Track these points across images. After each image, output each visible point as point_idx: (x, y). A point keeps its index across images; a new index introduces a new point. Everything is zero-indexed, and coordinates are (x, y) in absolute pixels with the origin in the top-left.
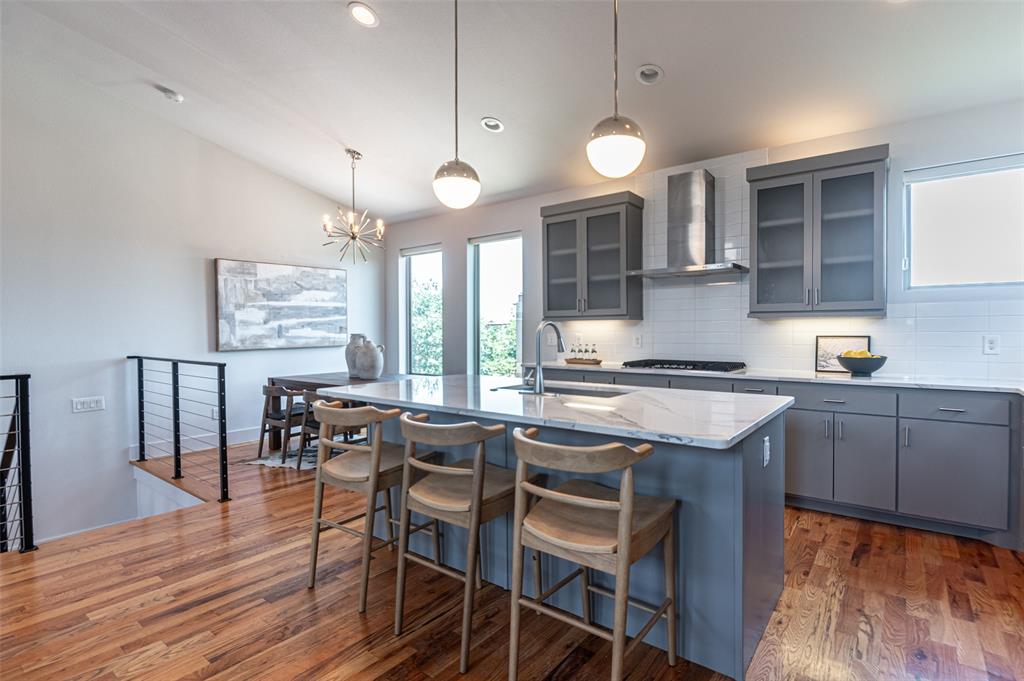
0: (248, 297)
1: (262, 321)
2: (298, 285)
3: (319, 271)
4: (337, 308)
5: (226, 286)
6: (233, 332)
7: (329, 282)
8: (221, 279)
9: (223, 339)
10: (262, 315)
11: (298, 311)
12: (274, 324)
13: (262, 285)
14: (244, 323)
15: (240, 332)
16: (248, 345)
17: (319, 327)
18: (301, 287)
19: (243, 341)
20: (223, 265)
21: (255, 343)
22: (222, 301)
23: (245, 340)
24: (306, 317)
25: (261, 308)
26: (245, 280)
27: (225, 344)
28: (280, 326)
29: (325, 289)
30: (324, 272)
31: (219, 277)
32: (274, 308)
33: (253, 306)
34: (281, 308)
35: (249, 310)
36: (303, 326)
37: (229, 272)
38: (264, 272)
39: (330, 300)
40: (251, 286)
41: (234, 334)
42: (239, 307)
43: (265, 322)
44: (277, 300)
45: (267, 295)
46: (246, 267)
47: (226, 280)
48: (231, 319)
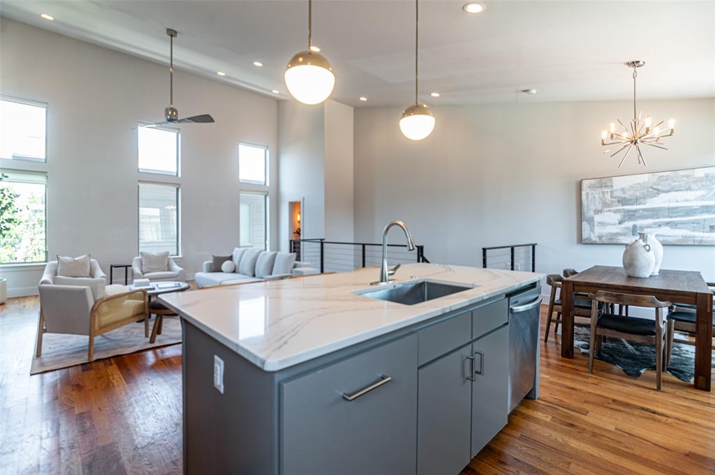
0: (605, 204)
1: (617, 222)
2: (654, 189)
3: (681, 173)
4: (707, 207)
5: (587, 198)
6: (592, 230)
7: (695, 182)
8: (584, 193)
9: (585, 235)
10: (618, 217)
11: (654, 213)
12: (629, 224)
13: (617, 194)
14: (601, 224)
15: (598, 230)
16: (604, 240)
17: (679, 226)
18: (658, 190)
19: (600, 237)
20: (585, 183)
21: (611, 239)
22: (585, 209)
23: (603, 236)
24: (664, 217)
25: (616, 211)
26: (603, 192)
27: (586, 239)
28: (635, 226)
29: (689, 189)
30: (687, 172)
31: (583, 192)
32: (629, 211)
33: (609, 211)
34: (636, 211)
35: (605, 214)
36: (660, 226)
37: (590, 188)
38: (618, 183)
39: (696, 200)
40: (608, 196)
41: (593, 232)
42: (597, 212)
43: (620, 223)
44: (632, 205)
45: (623, 201)
46: (603, 181)
47: (587, 194)
48: (591, 221)
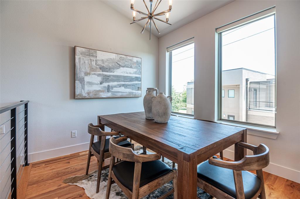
0: (92, 69)
1: (99, 83)
2: (118, 64)
3: (129, 58)
4: (136, 77)
5: (80, 62)
6: (83, 88)
7: (133, 64)
8: (77, 57)
9: (78, 92)
10: (99, 79)
11: (118, 78)
12: (106, 84)
13: (100, 63)
14: (90, 83)
15: (87, 88)
16: (91, 95)
17: (128, 87)
18: (120, 65)
19: (88, 93)
20: (78, 50)
21: (96, 95)
22: (78, 71)
23: (90, 93)
24: (122, 81)
25: (99, 75)
26: (90, 59)
27: (79, 95)
28: (109, 86)
29: (131, 67)
30: (131, 58)
31: (76, 56)
32: (106, 76)
33: (94, 74)
34: (109, 76)
35: (92, 76)
36: (120, 86)
37: (81, 54)
38: (101, 56)
39: (134, 73)
40: (94, 63)
41: (84, 89)
42: (87, 74)
43: (101, 83)
44: (107, 72)
45: (102, 69)
46: (91, 52)
47: (80, 58)
48: (82, 81)
